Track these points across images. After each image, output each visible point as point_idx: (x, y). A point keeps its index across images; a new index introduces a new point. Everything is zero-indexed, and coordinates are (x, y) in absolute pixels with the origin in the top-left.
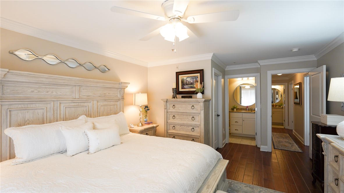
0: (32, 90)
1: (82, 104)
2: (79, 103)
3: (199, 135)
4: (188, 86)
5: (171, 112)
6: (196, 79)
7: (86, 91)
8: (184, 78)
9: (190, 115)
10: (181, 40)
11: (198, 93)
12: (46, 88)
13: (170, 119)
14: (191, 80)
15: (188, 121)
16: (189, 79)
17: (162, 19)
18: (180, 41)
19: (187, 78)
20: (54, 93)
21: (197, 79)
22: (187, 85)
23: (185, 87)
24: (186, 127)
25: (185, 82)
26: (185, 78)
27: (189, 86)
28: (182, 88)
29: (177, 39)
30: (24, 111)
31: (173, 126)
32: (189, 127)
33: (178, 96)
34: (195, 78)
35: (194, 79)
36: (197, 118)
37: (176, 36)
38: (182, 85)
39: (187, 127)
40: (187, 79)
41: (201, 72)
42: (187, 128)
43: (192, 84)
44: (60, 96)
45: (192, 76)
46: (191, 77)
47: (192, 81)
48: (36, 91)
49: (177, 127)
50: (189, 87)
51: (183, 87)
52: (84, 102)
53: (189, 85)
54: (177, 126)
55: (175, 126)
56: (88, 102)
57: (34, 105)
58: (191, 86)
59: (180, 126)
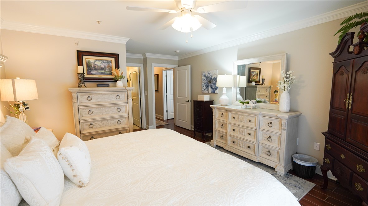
3: (127, 126)
4: (97, 72)
5: (87, 106)
6: (109, 64)
8: (90, 60)
9: (114, 107)
13: (84, 116)
14: (101, 65)
15: (112, 113)
16: (98, 63)
19: (95, 61)
21: (111, 64)
22: (96, 69)
23: (93, 72)
24: (109, 121)
25: (92, 65)
26: (92, 61)
27: (99, 71)
28: (88, 74)
31: (89, 123)
32: (113, 120)
34: (108, 63)
35: (107, 64)
36: (123, 109)
38: (87, 70)
39: (111, 121)
40: (96, 63)
41: (116, 56)
42: (112, 121)
43: (102, 69)
45: (103, 60)
46: (101, 60)
47: (103, 66)
49: (96, 124)
50: (99, 73)
51: (90, 72)
53: (98, 70)
54: (96, 123)
55: (92, 123)
58: (102, 71)
59: (100, 122)
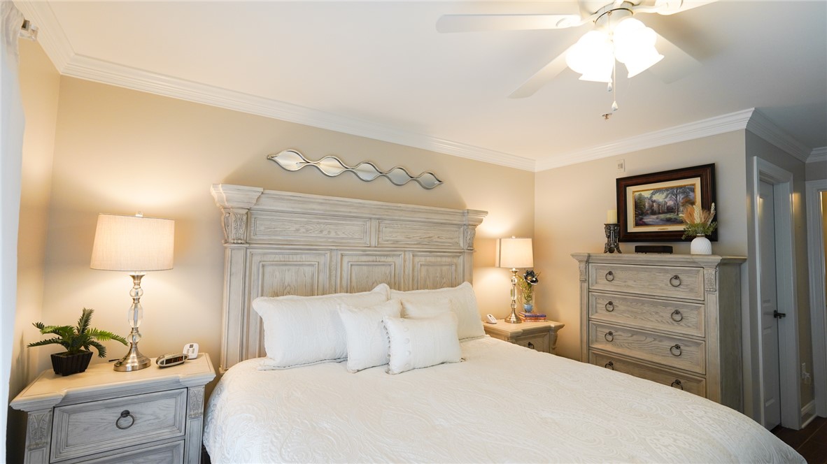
0: (297, 226)
1: (383, 259)
2: (376, 255)
3: (699, 370)
4: (657, 218)
5: (603, 291)
6: (687, 196)
7: (391, 230)
8: (643, 193)
9: (666, 305)
10: (633, 71)
11: (695, 237)
12: (319, 223)
13: (599, 311)
14: (666, 200)
15: (658, 322)
16: (659, 198)
17: (573, 20)
18: (630, 76)
19: (653, 194)
20: (333, 234)
21: (691, 194)
22: (653, 213)
23: (647, 219)
24: (649, 340)
25: (647, 204)
26: (646, 194)
27: (662, 216)
28: (637, 224)
29: (620, 69)
30: (284, 268)
31: (607, 331)
32: (661, 341)
33: (622, 246)
34: (684, 193)
35: (680, 198)
36: (692, 317)
37: (616, 61)
38: (636, 215)
39: (655, 339)
40: (655, 198)
41: (707, 173)
42: (656, 342)
43: (670, 210)
44: (343, 241)
45: (672, 188)
46: (667, 189)
47: (670, 203)
48: (303, 230)
49: (620, 336)
50: (662, 220)
51: (641, 219)
52: (387, 256)
53: (659, 213)
54: (619, 333)
55: (613, 331)
56: (394, 255)
57: (297, 258)
58: (668, 216)
59: (630, 335)
